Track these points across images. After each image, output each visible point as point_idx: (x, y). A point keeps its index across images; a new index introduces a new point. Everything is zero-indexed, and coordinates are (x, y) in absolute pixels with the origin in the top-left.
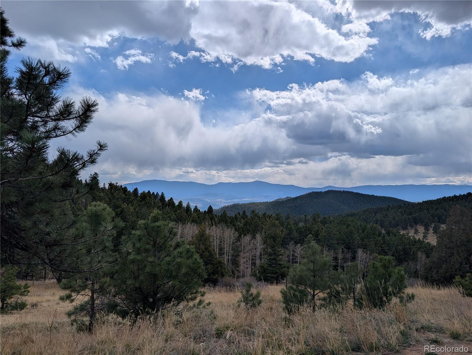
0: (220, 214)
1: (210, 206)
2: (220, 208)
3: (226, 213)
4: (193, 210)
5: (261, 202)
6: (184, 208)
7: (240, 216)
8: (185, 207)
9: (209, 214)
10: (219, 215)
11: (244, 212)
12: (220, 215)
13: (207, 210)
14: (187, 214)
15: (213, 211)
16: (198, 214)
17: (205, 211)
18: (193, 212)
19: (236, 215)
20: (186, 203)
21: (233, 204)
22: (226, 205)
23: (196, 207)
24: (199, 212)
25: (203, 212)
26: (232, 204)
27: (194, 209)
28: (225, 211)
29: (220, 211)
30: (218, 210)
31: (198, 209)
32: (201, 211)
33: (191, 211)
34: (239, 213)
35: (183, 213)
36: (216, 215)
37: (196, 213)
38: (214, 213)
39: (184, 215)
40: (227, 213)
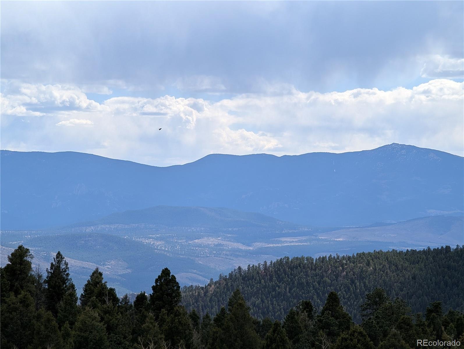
0: (214, 312)
1: (166, 272)
2: (216, 279)
3: (241, 305)
4: (79, 292)
5: (413, 252)
6: (35, 281)
7: (310, 317)
8: (45, 276)
9: (159, 309)
10: (207, 316)
11: (333, 299)
12: (213, 317)
13: (149, 292)
14: (55, 313)
15: (178, 294)
16: (106, 312)
17: (141, 298)
18: (84, 303)
19: (291, 317)
20: (46, 259)
21: (280, 263)
22: (245, 268)
23: (97, 276)
24: (109, 304)
25: (132, 300)
26: (271, 259)
27: (89, 288)
28: (237, 293)
29: (215, 294)
30: (206, 290)
31: (104, 287)
32: (120, 296)
33: (73, 295)
34: (307, 306)
35: (32, 308)
36: (194, 317)
37: (94, 307)
38: (183, 304)
39: (39, 317)
40: (248, 304)
